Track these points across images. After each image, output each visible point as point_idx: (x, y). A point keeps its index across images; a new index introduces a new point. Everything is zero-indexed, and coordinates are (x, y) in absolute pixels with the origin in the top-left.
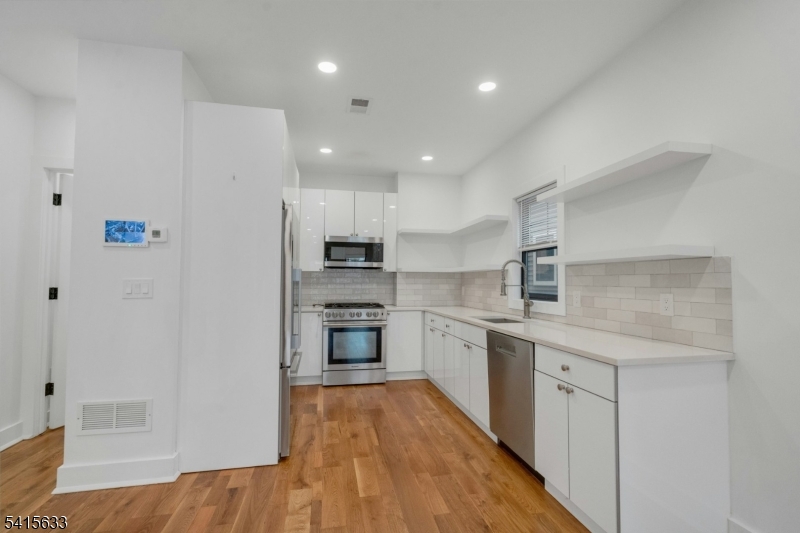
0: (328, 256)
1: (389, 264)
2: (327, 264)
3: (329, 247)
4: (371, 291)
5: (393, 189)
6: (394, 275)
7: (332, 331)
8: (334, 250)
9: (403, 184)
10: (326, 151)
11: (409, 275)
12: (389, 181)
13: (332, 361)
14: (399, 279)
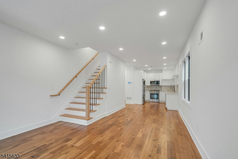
1: (161, 84)
3: (151, 82)
4: (158, 89)
6: (162, 86)
7: (151, 94)
9: (163, 71)
10: (150, 69)
11: (165, 86)
13: (151, 98)
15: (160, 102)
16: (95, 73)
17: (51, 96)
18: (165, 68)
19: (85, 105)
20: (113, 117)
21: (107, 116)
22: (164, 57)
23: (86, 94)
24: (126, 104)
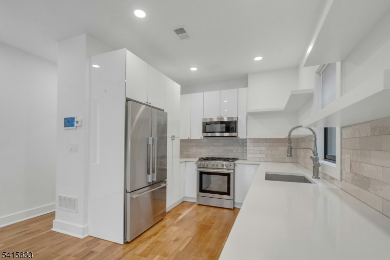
0: (204, 131)
1: (241, 133)
2: (205, 134)
3: (205, 125)
5: (245, 85)
6: (245, 141)
7: (201, 174)
8: (208, 126)
10: (194, 69)
13: (202, 191)
14: (249, 144)
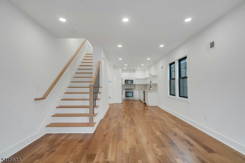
0: (125, 82)
1: (134, 83)
3: (125, 81)
4: (132, 87)
5: (135, 72)
6: (135, 85)
7: (126, 92)
8: (126, 81)
9: (136, 71)
11: (138, 85)
12: (134, 71)
13: (126, 96)
15: (134, 99)
16: (78, 69)
17: (35, 99)
18: (139, 68)
19: (89, 108)
20: (110, 119)
21: (102, 118)
22: (148, 58)
23: (90, 95)
24: (109, 104)
